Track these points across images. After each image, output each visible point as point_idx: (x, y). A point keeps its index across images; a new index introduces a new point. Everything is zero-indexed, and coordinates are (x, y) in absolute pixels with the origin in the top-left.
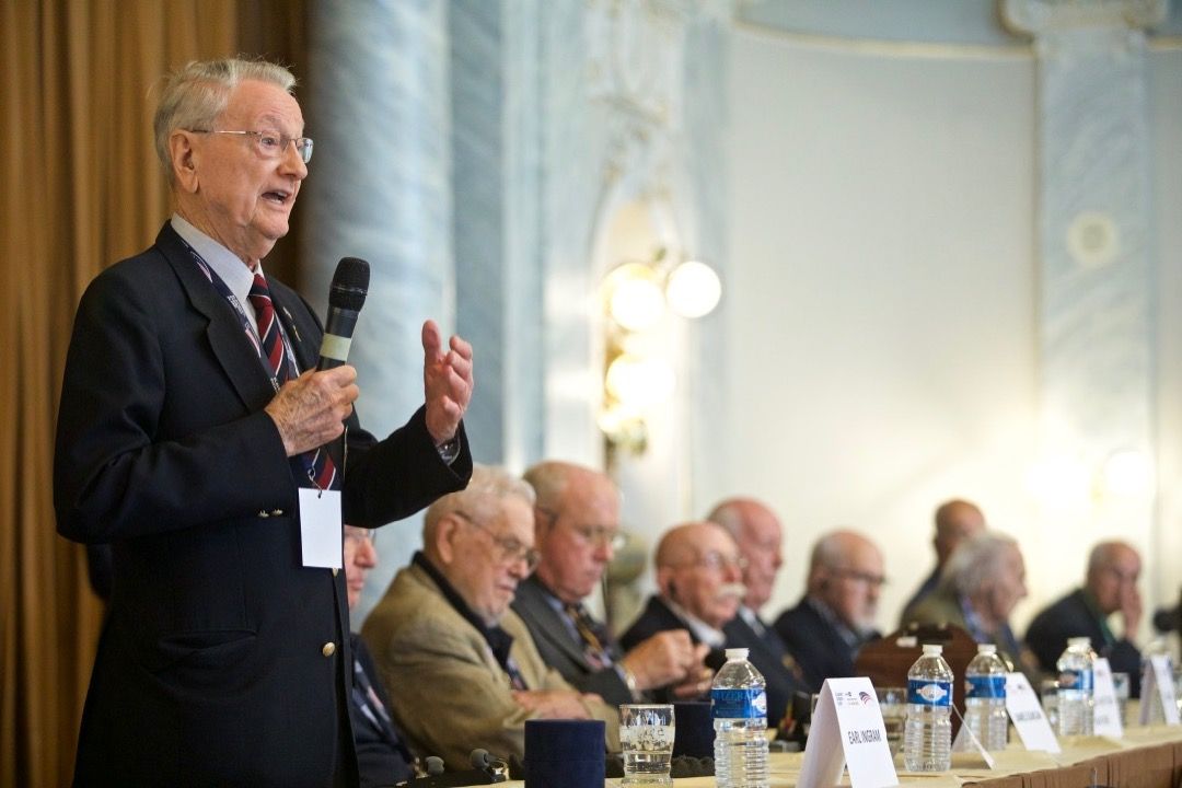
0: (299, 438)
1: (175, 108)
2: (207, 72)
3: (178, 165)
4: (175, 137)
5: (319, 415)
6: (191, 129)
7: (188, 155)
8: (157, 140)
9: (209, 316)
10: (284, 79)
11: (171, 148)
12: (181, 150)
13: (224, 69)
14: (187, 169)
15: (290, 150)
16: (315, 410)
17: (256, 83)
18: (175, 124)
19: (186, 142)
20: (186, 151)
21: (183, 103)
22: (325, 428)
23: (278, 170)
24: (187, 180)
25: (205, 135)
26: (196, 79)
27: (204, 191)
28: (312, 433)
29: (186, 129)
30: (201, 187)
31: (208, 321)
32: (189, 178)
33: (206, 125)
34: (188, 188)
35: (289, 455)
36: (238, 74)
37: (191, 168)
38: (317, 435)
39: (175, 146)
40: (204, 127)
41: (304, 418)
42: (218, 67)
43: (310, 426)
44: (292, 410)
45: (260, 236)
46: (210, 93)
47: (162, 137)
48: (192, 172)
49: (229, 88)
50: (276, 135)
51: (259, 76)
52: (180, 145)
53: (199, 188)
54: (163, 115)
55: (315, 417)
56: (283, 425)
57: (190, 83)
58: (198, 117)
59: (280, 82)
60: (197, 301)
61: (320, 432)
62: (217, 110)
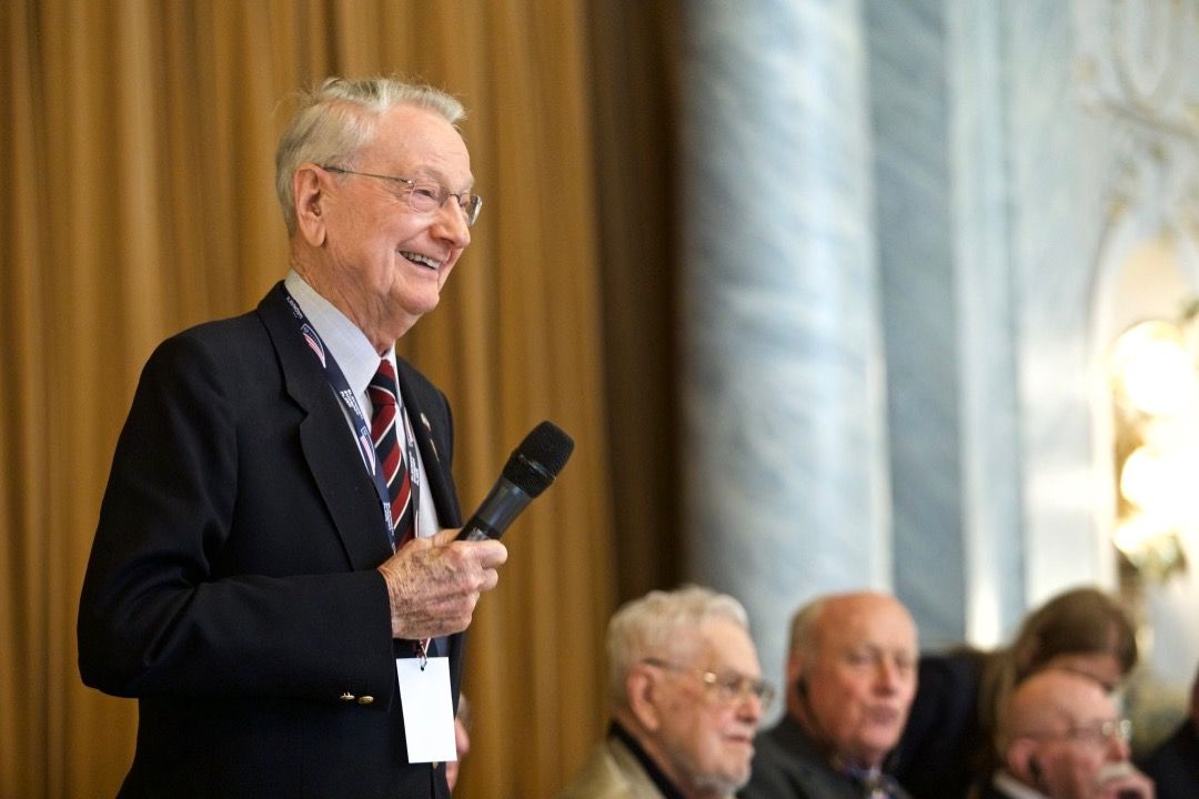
0: (413, 619)
1: (306, 136)
2: (349, 94)
3: (301, 209)
4: (303, 173)
5: (449, 597)
6: (323, 165)
7: (315, 198)
8: (278, 177)
9: (307, 407)
10: (450, 109)
11: (296, 188)
12: (308, 191)
13: (372, 90)
14: (312, 215)
15: (449, 207)
16: (444, 589)
17: (410, 110)
18: (305, 157)
19: (316, 180)
20: (315, 192)
21: (314, 132)
22: (452, 615)
23: (431, 229)
24: (312, 229)
25: (339, 177)
26: (336, 101)
27: (332, 245)
28: (432, 619)
29: (318, 165)
30: (330, 239)
31: (304, 414)
32: (313, 226)
33: (344, 163)
34: (311, 241)
35: (394, 636)
36: (389, 99)
37: (317, 214)
38: (438, 622)
39: (301, 183)
40: (340, 165)
41: (426, 595)
42: (365, 87)
43: (431, 608)
44: (412, 580)
45: (401, 310)
46: (352, 120)
47: (286, 172)
48: (318, 218)
49: (376, 115)
50: (434, 186)
51: (418, 102)
52: (307, 183)
53: (325, 239)
54: (289, 146)
55: (440, 599)
56: (396, 596)
57: (326, 106)
58: (334, 153)
59: (443, 112)
60: (294, 388)
61: (442, 620)
62: (359, 144)
